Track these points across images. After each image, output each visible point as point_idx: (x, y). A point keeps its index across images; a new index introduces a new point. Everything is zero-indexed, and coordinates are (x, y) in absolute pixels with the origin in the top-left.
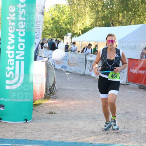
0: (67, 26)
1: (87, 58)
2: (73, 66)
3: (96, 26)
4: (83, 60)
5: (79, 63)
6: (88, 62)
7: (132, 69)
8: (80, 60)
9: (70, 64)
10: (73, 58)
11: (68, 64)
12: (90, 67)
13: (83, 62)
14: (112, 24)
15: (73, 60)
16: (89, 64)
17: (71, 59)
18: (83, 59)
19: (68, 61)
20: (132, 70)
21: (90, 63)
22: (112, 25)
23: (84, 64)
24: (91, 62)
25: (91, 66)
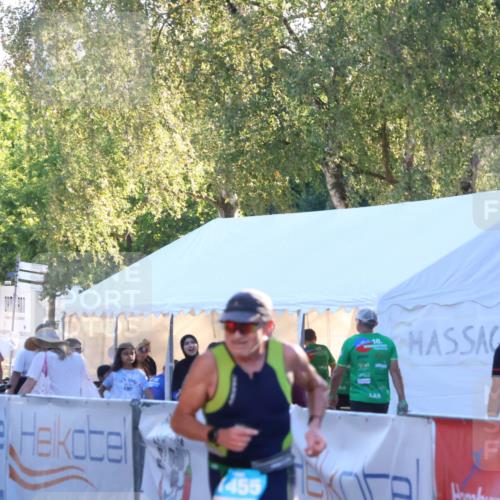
0: (19, 215)
1: (142, 426)
2: (47, 485)
3: (228, 212)
4: (114, 440)
5: (87, 464)
6: (151, 454)
7: (464, 489)
8: (99, 445)
9: (22, 475)
10: (48, 429)
11: (13, 475)
12: (166, 487)
13: (114, 454)
14: (340, 186)
15: (45, 448)
16: (160, 466)
17: (28, 440)
18: (118, 434)
19: (12, 452)
20: (468, 496)
21: (166, 461)
22: (335, 200)
23: (128, 467)
24: (171, 450)
25: (173, 484)
